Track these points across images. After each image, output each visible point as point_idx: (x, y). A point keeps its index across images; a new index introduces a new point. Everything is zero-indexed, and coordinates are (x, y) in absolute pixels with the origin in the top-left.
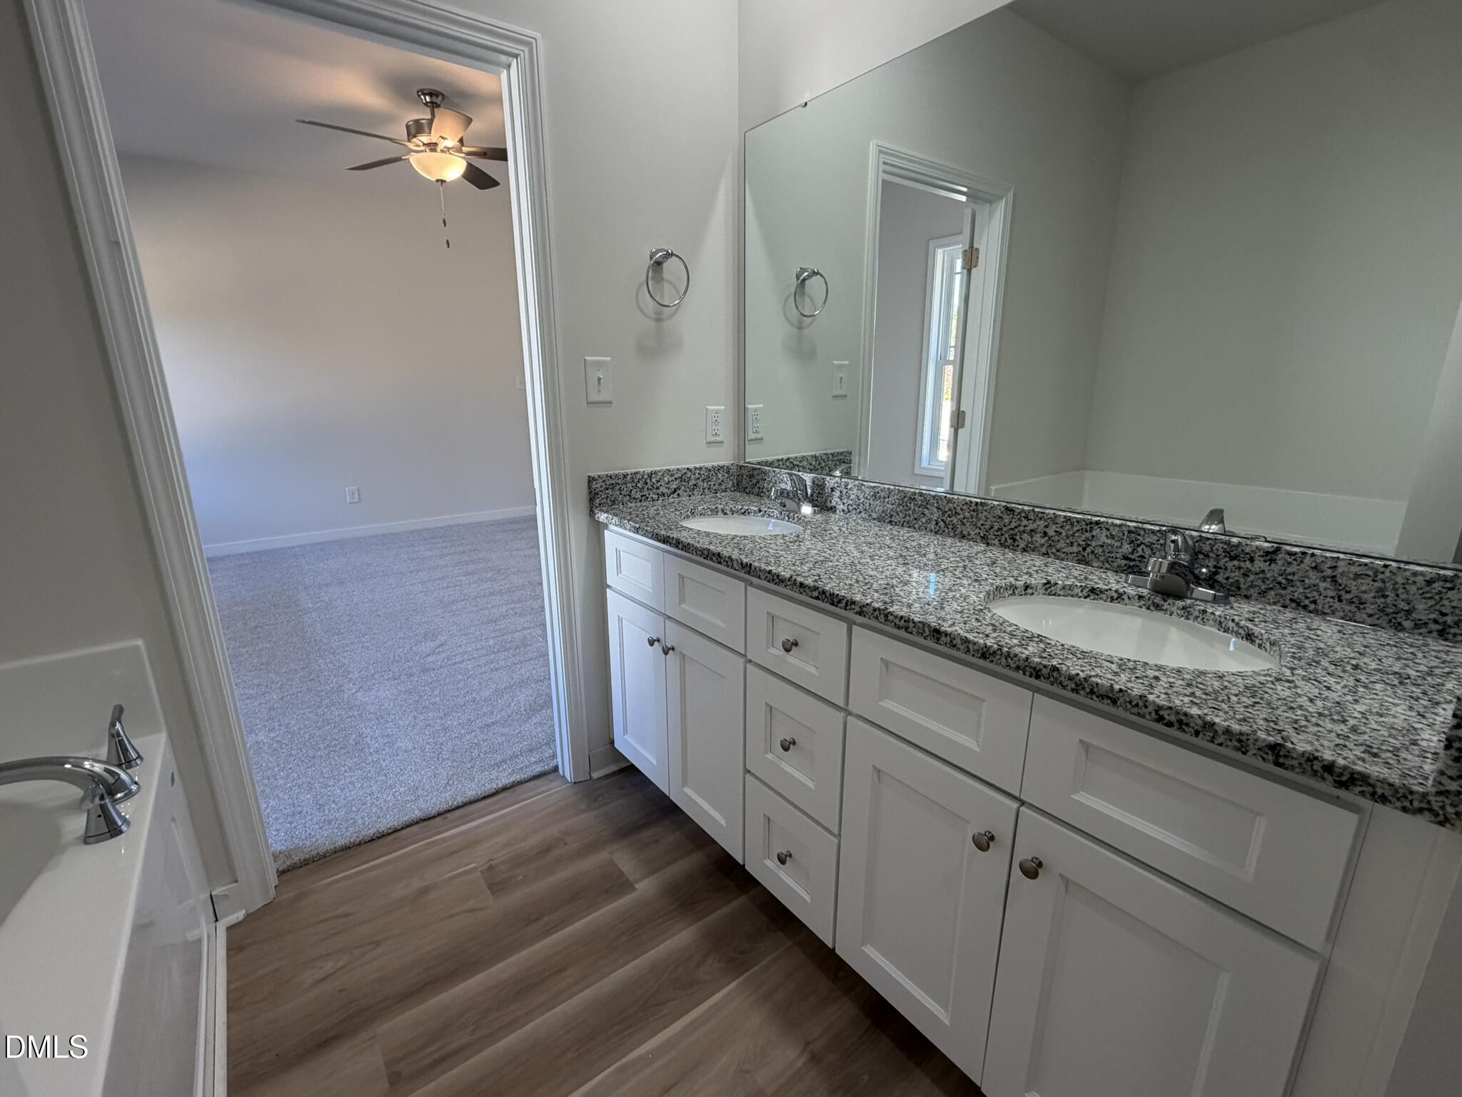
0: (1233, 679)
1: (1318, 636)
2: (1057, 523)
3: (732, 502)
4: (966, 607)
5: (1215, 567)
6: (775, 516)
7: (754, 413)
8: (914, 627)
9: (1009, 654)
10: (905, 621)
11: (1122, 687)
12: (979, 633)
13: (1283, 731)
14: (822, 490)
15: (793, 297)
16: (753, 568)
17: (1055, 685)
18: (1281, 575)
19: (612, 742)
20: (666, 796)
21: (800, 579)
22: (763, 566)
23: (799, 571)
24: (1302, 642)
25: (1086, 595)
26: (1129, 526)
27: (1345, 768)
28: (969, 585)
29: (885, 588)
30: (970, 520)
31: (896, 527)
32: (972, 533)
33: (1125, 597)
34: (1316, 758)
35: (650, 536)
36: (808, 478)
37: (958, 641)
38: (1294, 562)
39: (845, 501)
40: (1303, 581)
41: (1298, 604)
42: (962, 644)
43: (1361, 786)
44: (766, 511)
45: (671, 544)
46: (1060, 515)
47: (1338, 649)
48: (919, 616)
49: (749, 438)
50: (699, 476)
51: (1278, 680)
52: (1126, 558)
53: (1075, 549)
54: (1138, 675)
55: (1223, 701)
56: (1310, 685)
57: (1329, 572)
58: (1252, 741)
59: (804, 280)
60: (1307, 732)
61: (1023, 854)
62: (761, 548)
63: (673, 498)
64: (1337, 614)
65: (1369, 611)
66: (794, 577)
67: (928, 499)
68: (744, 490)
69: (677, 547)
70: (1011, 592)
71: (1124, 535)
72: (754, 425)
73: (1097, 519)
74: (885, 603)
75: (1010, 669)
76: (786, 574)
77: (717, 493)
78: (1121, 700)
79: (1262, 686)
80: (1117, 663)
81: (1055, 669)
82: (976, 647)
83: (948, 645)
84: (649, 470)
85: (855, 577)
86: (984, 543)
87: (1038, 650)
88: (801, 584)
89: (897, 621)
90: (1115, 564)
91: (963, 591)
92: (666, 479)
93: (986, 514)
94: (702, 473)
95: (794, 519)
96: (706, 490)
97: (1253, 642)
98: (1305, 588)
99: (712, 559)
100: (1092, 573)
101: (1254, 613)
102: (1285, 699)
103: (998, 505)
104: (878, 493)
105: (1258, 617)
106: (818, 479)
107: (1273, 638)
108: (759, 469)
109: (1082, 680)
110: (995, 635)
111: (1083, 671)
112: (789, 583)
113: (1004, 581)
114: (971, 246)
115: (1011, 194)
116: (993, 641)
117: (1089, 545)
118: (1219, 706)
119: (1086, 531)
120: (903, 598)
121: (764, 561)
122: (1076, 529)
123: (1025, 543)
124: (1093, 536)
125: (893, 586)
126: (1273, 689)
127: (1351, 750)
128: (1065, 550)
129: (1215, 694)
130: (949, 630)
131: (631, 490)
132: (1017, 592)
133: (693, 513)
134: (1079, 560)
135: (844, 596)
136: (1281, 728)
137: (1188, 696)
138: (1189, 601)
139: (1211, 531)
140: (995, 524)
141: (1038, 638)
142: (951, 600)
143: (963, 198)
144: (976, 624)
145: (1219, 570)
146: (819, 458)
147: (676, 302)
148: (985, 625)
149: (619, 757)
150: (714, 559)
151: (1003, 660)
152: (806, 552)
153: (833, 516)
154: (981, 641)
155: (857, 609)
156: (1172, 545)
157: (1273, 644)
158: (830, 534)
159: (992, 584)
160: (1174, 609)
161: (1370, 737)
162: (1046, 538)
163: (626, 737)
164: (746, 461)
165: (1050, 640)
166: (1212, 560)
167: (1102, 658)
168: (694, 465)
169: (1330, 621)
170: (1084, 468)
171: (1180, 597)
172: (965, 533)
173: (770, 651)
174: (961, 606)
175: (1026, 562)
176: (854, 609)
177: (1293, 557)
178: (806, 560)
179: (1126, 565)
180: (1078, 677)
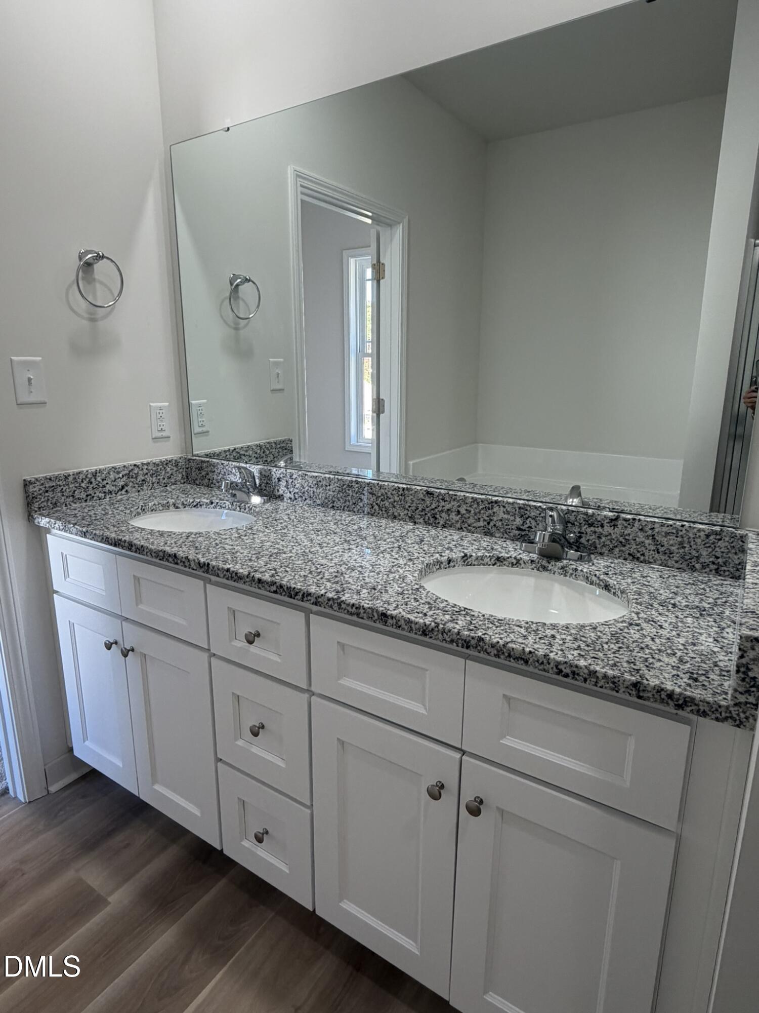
0: (602, 629)
1: (649, 582)
2: (467, 503)
3: (183, 496)
4: (406, 587)
5: (579, 532)
6: (227, 507)
7: (198, 408)
8: (364, 613)
9: (444, 630)
10: (357, 608)
11: (531, 649)
12: (418, 613)
13: (640, 670)
14: (269, 480)
15: (228, 300)
16: (211, 568)
17: (482, 652)
18: (622, 536)
19: (71, 750)
20: (136, 796)
21: (258, 576)
22: (221, 565)
23: (256, 567)
24: (640, 589)
25: (493, 563)
26: (519, 504)
27: (680, 694)
28: (405, 564)
29: (336, 576)
30: (399, 503)
31: (338, 511)
32: (402, 514)
33: (521, 562)
34: (662, 690)
35: (99, 540)
36: (255, 469)
37: (402, 622)
38: (629, 526)
39: (291, 490)
40: (635, 540)
41: (634, 557)
42: (406, 625)
43: (691, 706)
44: (217, 503)
45: (123, 547)
46: (468, 496)
47: (661, 592)
48: (367, 602)
49: (196, 432)
50: (146, 471)
51: (631, 624)
52: (519, 529)
53: (481, 523)
54: (540, 636)
55: (599, 651)
56: (650, 626)
57: (650, 532)
58: (621, 681)
59: (237, 285)
60: (655, 669)
61: (468, 796)
62: (216, 544)
63: (121, 495)
64: (658, 562)
65: (675, 558)
66: (252, 574)
67: (363, 486)
68: (194, 482)
69: (130, 550)
70: (438, 567)
71: (516, 510)
72: (199, 420)
73: (496, 498)
74: (338, 592)
75: (446, 642)
76: (244, 571)
77: (166, 486)
78: (531, 660)
79: (621, 632)
80: (525, 626)
81: (481, 639)
82: (417, 626)
83: (394, 627)
84: (93, 468)
85: (308, 568)
86: (412, 522)
87: (466, 623)
88: (260, 580)
89: (349, 609)
90: (512, 534)
91: (401, 571)
92: (112, 476)
93: (412, 497)
94: (150, 468)
95: (245, 509)
96: (155, 485)
97: (609, 591)
98: (637, 545)
99: (168, 561)
100: (496, 543)
101: (608, 567)
102: (636, 641)
103: (421, 490)
104: (320, 482)
105: (611, 570)
106: (265, 471)
107: (622, 587)
108: (208, 462)
109: (502, 646)
110: (431, 613)
111: (501, 639)
112: (248, 580)
113: (432, 558)
114: (378, 261)
115: (406, 220)
116: (431, 619)
117: (492, 520)
118: (597, 654)
119: (489, 509)
120: (352, 585)
121: (221, 558)
122: (481, 507)
123: (444, 521)
124: (494, 513)
125: (342, 574)
126: (628, 633)
127: (682, 678)
128: (475, 525)
129: (593, 644)
130: (394, 613)
131: (74, 491)
132: (442, 566)
133: (144, 509)
134: (485, 532)
135: (300, 589)
136: (638, 668)
137: (576, 650)
138: (565, 562)
139: (574, 504)
140: (420, 505)
141: (465, 611)
142: (392, 582)
143: (369, 221)
144: (415, 604)
145: (582, 535)
146: (264, 447)
147: (111, 304)
148: (423, 604)
149: (80, 763)
150: (170, 560)
151: (440, 635)
152: (261, 545)
153: (282, 504)
154: (421, 621)
155: (313, 600)
156: (550, 519)
157: (623, 592)
158: (281, 523)
159: (423, 562)
160: (556, 569)
161: (691, 664)
162: (460, 516)
163: (87, 743)
164: (194, 453)
165: (473, 611)
166: (577, 527)
167: (513, 623)
168: (141, 461)
169: (654, 568)
170: (476, 442)
171: (558, 559)
172: (396, 514)
173: (233, 643)
174: (401, 587)
175: (446, 537)
176: (310, 600)
177: (628, 523)
178: (261, 554)
179: (519, 535)
180: (498, 645)
